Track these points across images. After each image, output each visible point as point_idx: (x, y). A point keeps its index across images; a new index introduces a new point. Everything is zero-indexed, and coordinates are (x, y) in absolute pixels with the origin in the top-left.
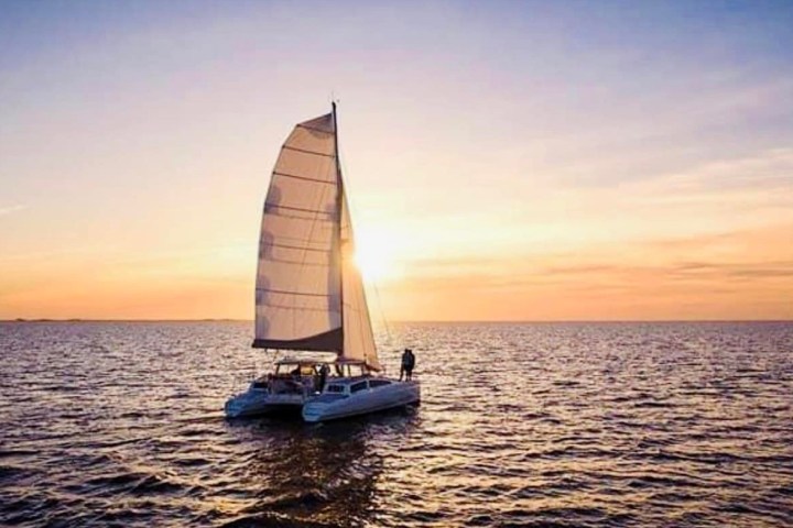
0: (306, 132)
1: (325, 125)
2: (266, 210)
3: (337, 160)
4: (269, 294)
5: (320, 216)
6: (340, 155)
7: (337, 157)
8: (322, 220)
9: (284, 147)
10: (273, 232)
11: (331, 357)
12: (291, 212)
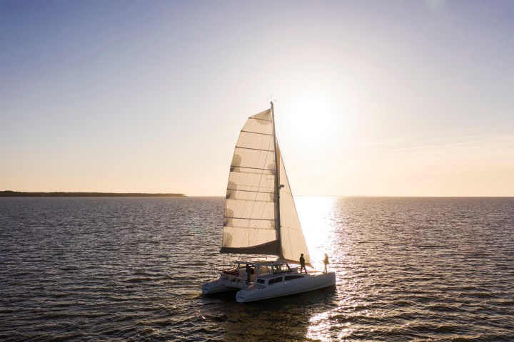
0: (255, 121)
1: (267, 116)
2: (232, 170)
3: (275, 137)
4: (234, 219)
5: (265, 172)
6: (276, 133)
7: (275, 135)
8: (267, 174)
9: (242, 131)
10: (236, 182)
11: (274, 258)
12: (248, 170)
